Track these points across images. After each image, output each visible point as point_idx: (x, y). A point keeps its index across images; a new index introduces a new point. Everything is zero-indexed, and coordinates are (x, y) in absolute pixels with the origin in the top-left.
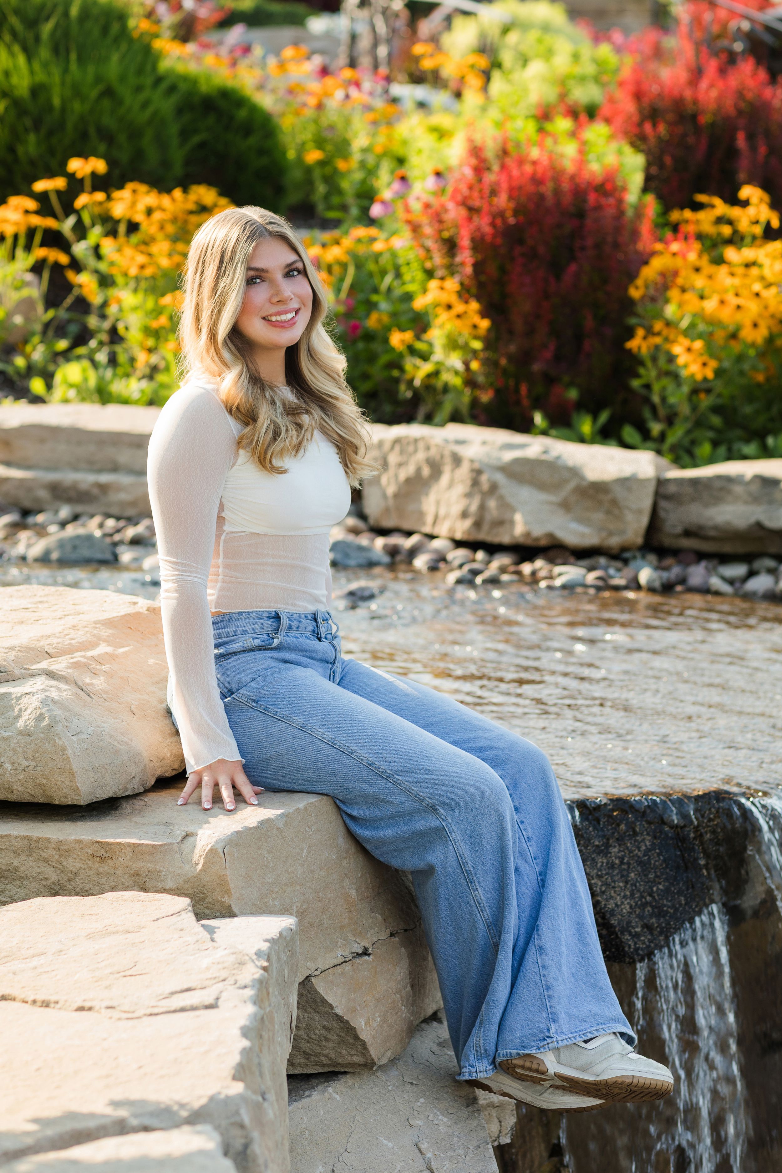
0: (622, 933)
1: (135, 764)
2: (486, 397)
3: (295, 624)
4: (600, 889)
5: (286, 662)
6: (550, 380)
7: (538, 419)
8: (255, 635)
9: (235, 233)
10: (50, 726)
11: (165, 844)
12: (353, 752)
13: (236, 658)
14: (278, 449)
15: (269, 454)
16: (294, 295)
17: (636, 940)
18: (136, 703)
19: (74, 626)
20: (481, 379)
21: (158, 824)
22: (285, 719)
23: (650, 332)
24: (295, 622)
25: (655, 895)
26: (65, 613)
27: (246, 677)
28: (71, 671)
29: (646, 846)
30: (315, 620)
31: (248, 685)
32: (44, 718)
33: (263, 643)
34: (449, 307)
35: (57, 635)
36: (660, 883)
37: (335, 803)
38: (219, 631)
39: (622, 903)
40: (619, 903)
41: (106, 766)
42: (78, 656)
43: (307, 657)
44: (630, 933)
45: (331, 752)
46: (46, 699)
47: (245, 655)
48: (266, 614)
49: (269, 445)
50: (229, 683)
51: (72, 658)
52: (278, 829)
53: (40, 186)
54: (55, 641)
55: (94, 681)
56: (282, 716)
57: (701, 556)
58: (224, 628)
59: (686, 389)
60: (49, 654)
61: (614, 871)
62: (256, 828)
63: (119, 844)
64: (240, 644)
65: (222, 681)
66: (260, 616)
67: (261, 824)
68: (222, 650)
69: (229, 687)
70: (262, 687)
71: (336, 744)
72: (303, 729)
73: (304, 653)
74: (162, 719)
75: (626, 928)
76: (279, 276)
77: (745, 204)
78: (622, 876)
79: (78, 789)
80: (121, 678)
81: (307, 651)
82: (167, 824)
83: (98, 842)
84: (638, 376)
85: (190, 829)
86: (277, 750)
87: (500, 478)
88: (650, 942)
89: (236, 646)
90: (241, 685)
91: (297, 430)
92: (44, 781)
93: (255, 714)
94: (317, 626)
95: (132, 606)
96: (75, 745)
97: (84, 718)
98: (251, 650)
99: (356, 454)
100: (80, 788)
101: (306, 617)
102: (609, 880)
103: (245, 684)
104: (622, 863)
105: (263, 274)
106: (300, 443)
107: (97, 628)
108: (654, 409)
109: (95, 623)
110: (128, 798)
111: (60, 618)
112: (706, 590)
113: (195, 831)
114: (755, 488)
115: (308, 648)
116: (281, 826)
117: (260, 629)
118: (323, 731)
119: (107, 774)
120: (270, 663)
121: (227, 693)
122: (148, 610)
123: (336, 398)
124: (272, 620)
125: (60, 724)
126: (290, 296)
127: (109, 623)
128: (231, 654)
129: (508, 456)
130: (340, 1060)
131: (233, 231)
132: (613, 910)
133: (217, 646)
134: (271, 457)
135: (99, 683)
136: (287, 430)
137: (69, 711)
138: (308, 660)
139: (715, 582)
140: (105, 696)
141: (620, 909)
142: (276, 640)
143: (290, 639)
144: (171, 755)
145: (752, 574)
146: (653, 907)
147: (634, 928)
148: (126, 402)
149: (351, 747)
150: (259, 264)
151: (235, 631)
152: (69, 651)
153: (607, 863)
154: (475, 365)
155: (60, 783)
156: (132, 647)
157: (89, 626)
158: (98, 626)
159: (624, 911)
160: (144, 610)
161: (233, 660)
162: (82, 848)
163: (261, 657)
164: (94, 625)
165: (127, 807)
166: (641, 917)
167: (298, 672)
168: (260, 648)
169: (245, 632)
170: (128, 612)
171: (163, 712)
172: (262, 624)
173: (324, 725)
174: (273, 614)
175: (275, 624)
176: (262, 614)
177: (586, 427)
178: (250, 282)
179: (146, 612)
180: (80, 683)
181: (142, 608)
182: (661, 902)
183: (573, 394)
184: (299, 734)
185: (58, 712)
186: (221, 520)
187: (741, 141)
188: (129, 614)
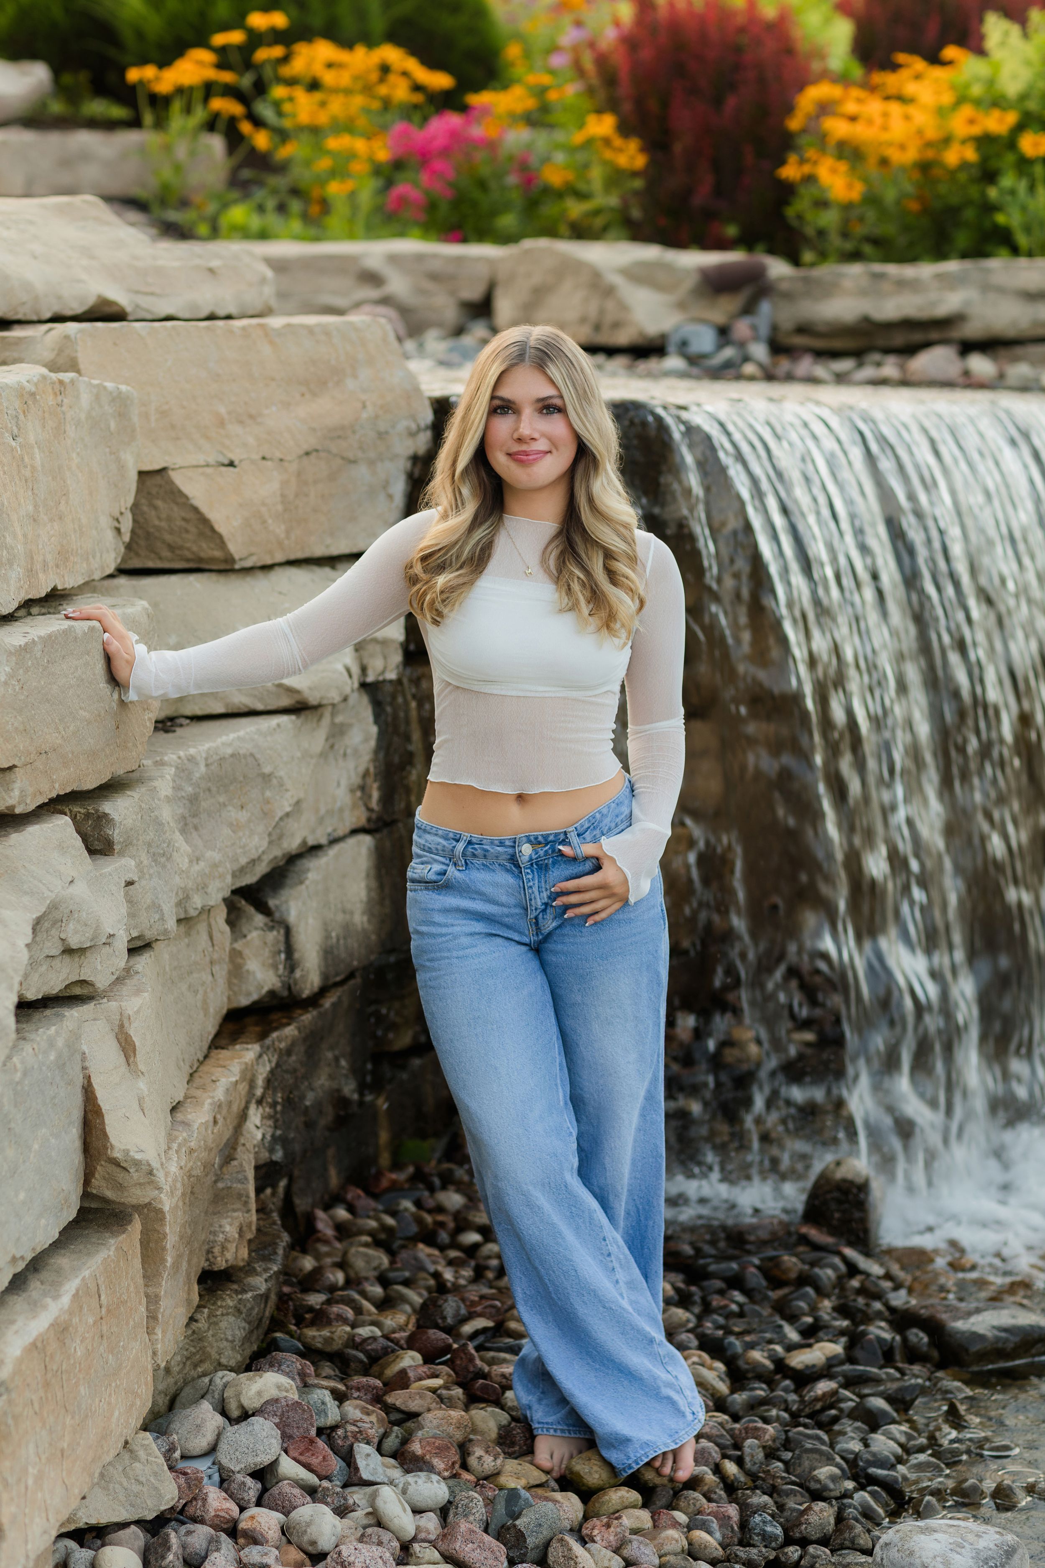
34: (608, 141)
53: (220, 39)
130: (203, 555)
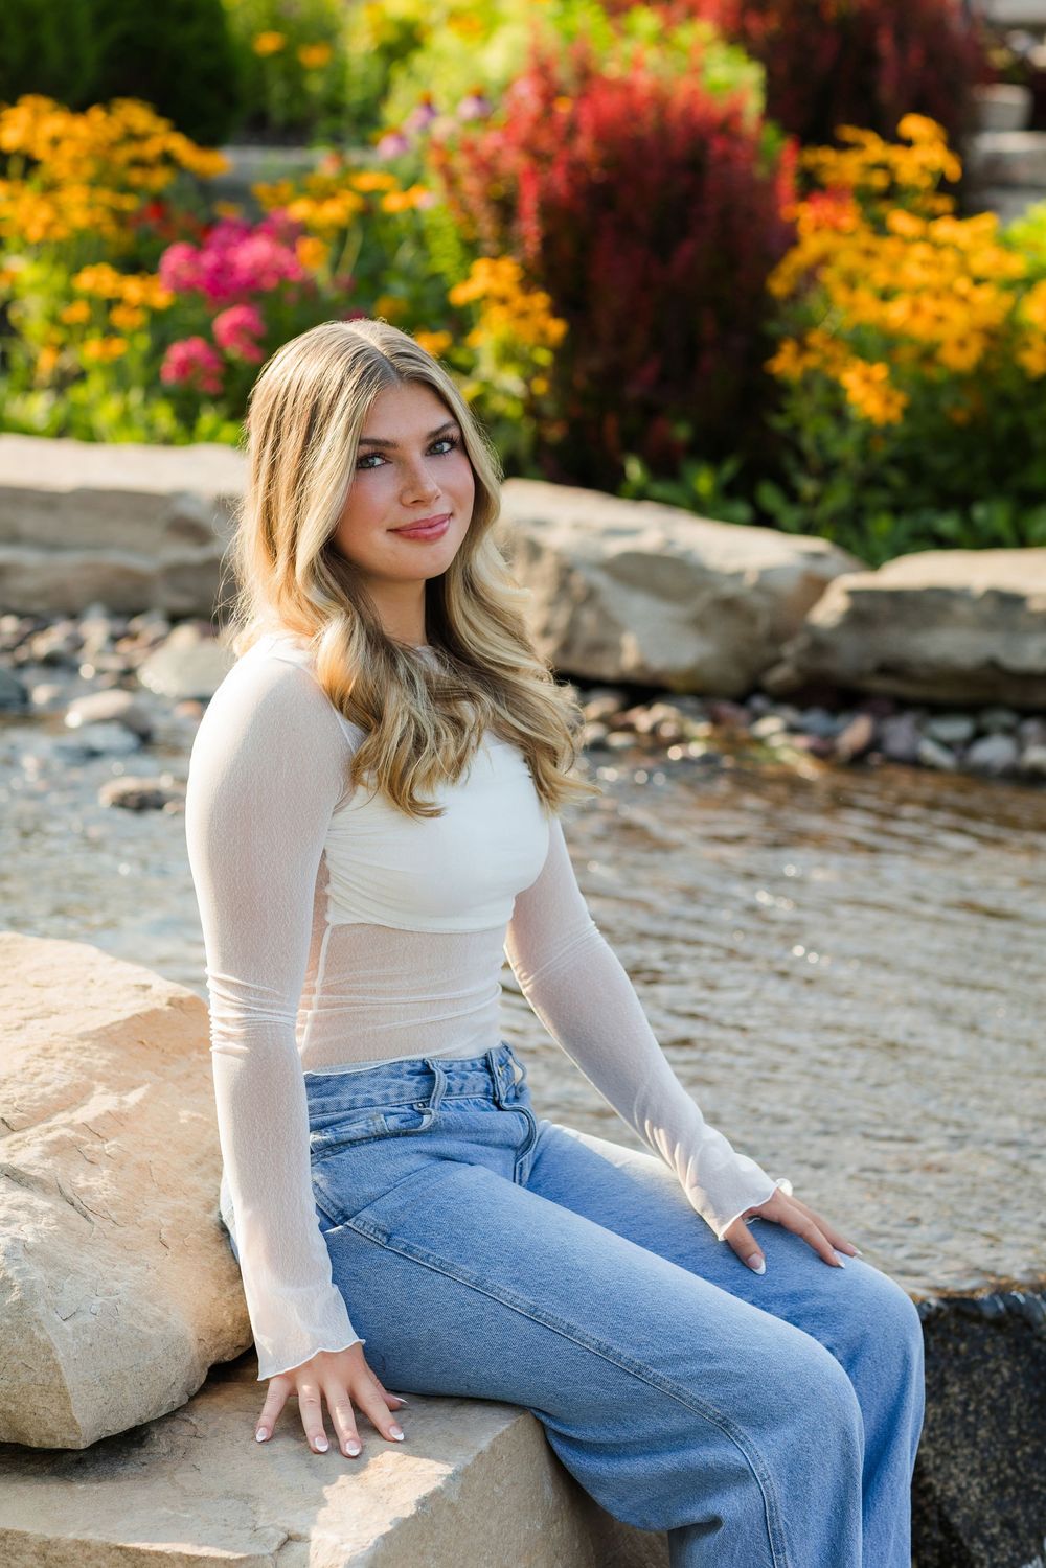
0: (970, 1539)
1: (176, 1357)
2: (555, 433)
3: (457, 1083)
4: (934, 1463)
5: (444, 1158)
6: (650, 411)
7: (635, 470)
8: (387, 1109)
9: (337, 371)
10: (21, 1303)
11: (248, 1558)
12: (570, 1329)
13: (354, 1151)
14: (423, 771)
15: (408, 780)
16: (443, 488)
17: (992, 1549)
18: (169, 1222)
19: (46, 1050)
20: (549, 408)
21: (227, 1495)
22: (444, 1269)
23: (803, 348)
24: (457, 1079)
25: (1020, 1464)
26: (25, 1013)
27: (373, 1189)
28: (48, 1164)
29: (1003, 1378)
30: (488, 1068)
31: (376, 1204)
32: (12, 1287)
33: (403, 1125)
34: (504, 301)
35: (19, 1077)
36: (1027, 1443)
37: (538, 1420)
38: (323, 1099)
39: (969, 1484)
40: (964, 1485)
41: (126, 1373)
42: (61, 1125)
43: (478, 1142)
44: (982, 1538)
45: (532, 1330)
46: (14, 1248)
47: (371, 1146)
48: (407, 1067)
49: (408, 764)
50: (341, 1199)
51: (49, 1130)
52: (451, 1506)
54: (18, 1091)
55: (93, 1182)
56: (437, 1262)
57: (901, 705)
58: (331, 1094)
59: (854, 434)
60: (7, 1124)
61: (953, 1428)
62: (414, 1517)
63: (159, 1555)
64: (361, 1125)
65: (328, 1193)
66: (396, 1070)
67: (423, 1505)
68: (328, 1136)
69: (341, 1206)
70: (400, 1208)
71: (539, 1317)
72: (477, 1287)
73: (473, 1137)
74: (214, 1246)
75: (977, 1527)
76: (416, 454)
77: (908, 143)
78: (967, 1436)
79: (75, 1423)
80: (139, 1166)
81: (477, 1132)
82: (247, 1498)
83: (121, 1549)
84: (780, 411)
85: (295, 1524)
86: (430, 1326)
87: (601, 580)
88: (1014, 1550)
89: (355, 1129)
90: (362, 1204)
91: (455, 733)
92: (12, 1407)
93: (388, 1258)
94: (493, 1080)
95: (142, 994)
96: (70, 1340)
97: (84, 1276)
98: (381, 1137)
99: (555, 765)
100: (79, 1422)
101: (473, 1065)
102: (946, 1446)
103: (370, 1202)
104: (966, 1413)
105: (387, 451)
106: (461, 760)
107: (84, 1049)
108: (801, 457)
109: (82, 1037)
110: (160, 1422)
111: (18, 1028)
112: (916, 763)
113: (304, 1532)
114: (988, 608)
115: (480, 1127)
116: (455, 1498)
117: (397, 1096)
118: (514, 1292)
119: (127, 1388)
120: (416, 1162)
121: (332, 1216)
122: (170, 1004)
123: (514, 670)
124: (418, 1078)
125: (42, 1301)
126: (436, 492)
127: (107, 1037)
128: (344, 1143)
129: (615, 547)
131: (332, 370)
132: (954, 1499)
133: (315, 1128)
134: (411, 788)
135: (97, 1184)
136: (438, 735)
137: (55, 1265)
138: (480, 1147)
139: (930, 751)
140: (113, 1214)
141: (965, 1496)
142: (426, 1118)
143: (451, 1115)
144: (234, 1321)
145: (980, 734)
146: (1018, 1487)
147: (988, 1528)
148: (26, 431)
149: (567, 1321)
150: (381, 431)
151: (352, 1101)
152: (41, 1114)
153: (943, 1415)
154: (541, 386)
155: (41, 1412)
156: (148, 1086)
157: (72, 1046)
158: (86, 1044)
159: (973, 1499)
160: (162, 1005)
161: (347, 1155)
162: (89, 1558)
163: (401, 1150)
164: (79, 1044)
165: (161, 1442)
166: (999, 1506)
167: (462, 1175)
168: (396, 1135)
169: (370, 1103)
170: (137, 1011)
171: (214, 1231)
172: (401, 1086)
173: (516, 1281)
174: (420, 1065)
175: (423, 1087)
176: (399, 1068)
177: (704, 482)
178: (363, 463)
179: (168, 1008)
180: (68, 1192)
181: (159, 997)
182: (1029, 1476)
183: (682, 432)
184: (472, 1298)
185: (37, 1275)
186: (321, 901)
187: (885, 44)
188: (138, 1015)
